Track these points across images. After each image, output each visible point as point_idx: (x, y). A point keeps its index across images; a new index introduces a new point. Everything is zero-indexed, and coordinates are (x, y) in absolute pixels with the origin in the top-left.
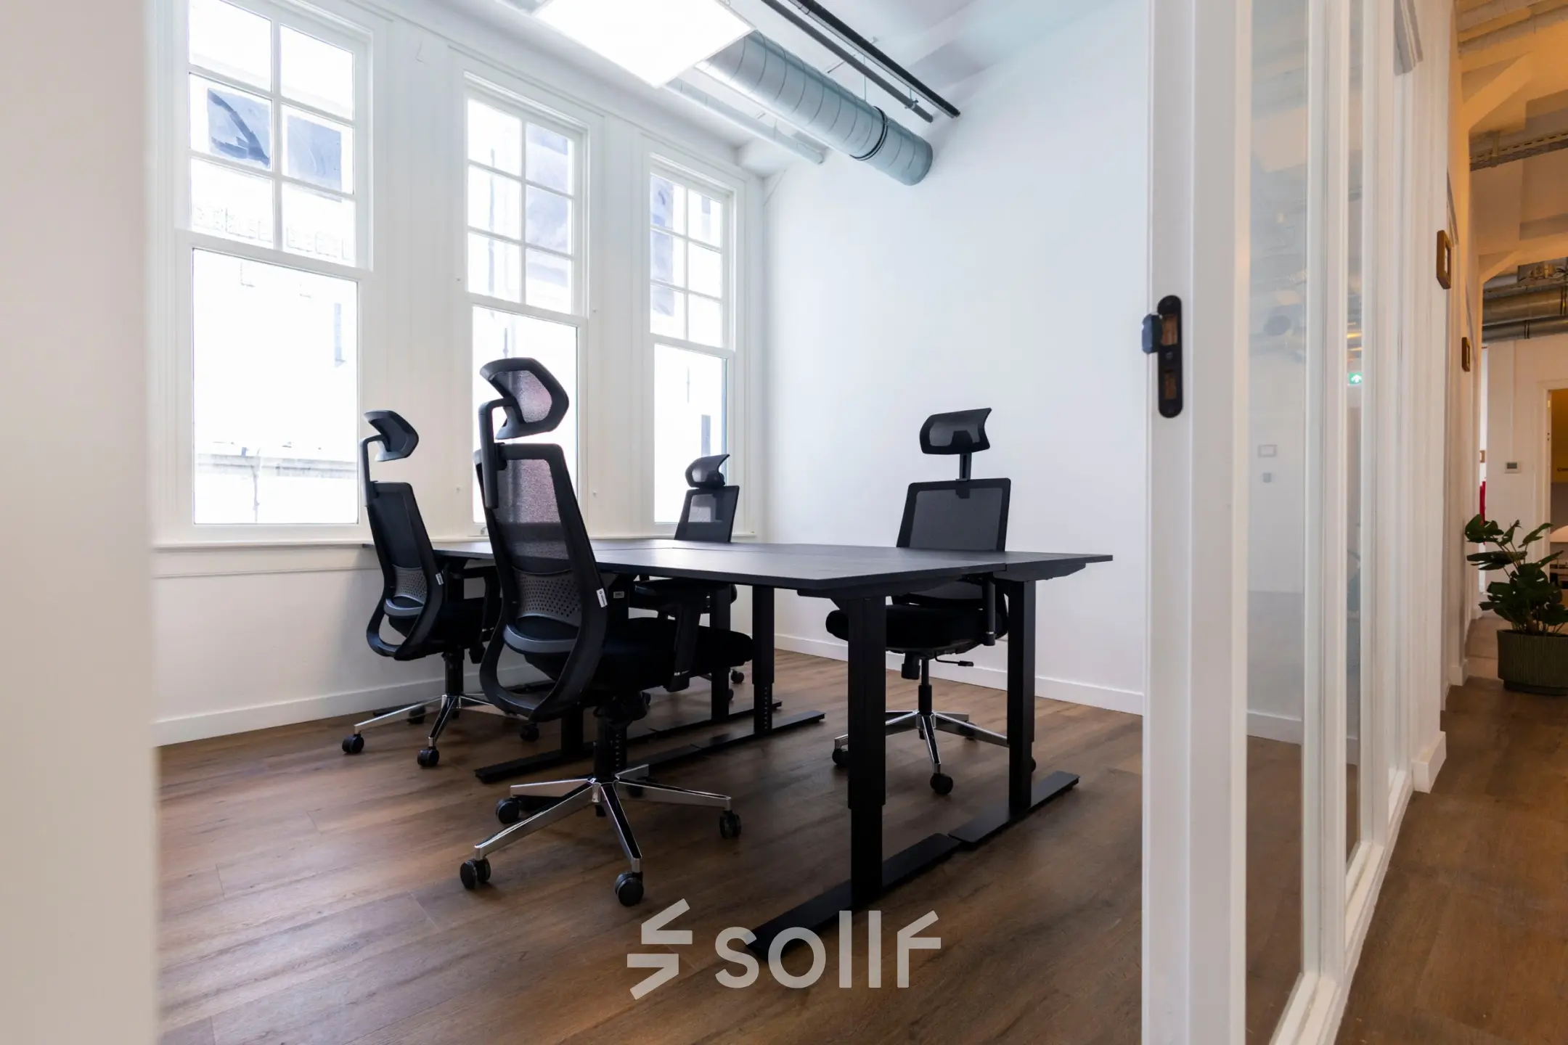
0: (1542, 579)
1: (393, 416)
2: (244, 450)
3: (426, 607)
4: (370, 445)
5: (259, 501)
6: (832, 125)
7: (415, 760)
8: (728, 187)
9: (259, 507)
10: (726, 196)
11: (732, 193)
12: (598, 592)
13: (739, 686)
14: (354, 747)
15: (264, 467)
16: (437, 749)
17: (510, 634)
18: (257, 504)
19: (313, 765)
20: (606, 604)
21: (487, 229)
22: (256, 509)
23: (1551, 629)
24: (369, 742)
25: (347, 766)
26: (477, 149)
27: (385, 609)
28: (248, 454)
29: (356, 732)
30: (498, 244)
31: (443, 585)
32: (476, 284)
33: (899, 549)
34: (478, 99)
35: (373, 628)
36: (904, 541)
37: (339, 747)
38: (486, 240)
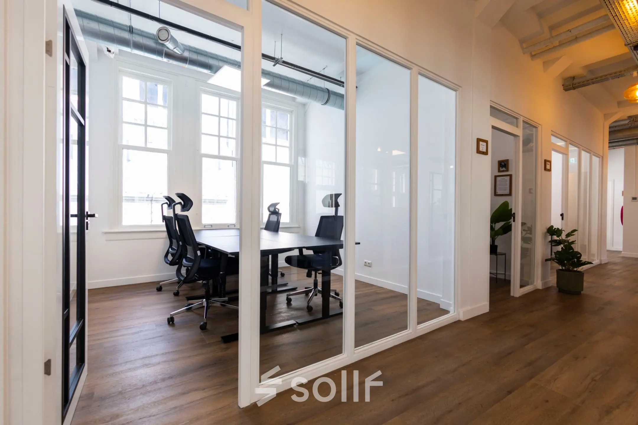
0: (572, 251)
1: (169, 197)
2: (148, 195)
3: (177, 250)
4: (164, 205)
5: (152, 211)
6: (309, 96)
7: (173, 294)
8: (292, 110)
9: (152, 213)
10: (291, 112)
11: (293, 111)
12: (198, 252)
13: (283, 277)
14: (160, 289)
15: (154, 200)
16: (179, 291)
17: (184, 261)
18: (152, 212)
19: (147, 294)
20: (200, 254)
21: (227, 116)
22: (151, 214)
23: (575, 269)
24: (163, 289)
25: (157, 294)
26: (204, 108)
27: (169, 252)
28: (149, 196)
29: (160, 285)
30: (230, 121)
31: (181, 245)
32: (204, 150)
33: (316, 237)
34: (205, 93)
35: (166, 256)
36: (317, 235)
37: (155, 289)
38: (226, 120)
